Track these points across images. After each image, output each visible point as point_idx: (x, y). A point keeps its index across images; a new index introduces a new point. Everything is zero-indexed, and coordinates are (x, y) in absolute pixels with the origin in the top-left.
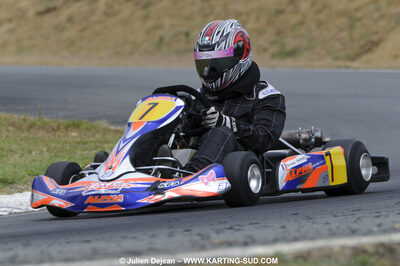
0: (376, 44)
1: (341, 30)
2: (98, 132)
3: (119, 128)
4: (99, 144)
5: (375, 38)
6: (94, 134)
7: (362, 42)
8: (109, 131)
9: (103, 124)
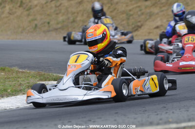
0: (140, 27)
1: (123, 20)
2: (14, 72)
3: (24, 71)
4: (15, 79)
5: (139, 24)
6: (12, 73)
7: (133, 26)
8: (19, 72)
9: (16, 69)
